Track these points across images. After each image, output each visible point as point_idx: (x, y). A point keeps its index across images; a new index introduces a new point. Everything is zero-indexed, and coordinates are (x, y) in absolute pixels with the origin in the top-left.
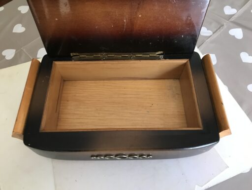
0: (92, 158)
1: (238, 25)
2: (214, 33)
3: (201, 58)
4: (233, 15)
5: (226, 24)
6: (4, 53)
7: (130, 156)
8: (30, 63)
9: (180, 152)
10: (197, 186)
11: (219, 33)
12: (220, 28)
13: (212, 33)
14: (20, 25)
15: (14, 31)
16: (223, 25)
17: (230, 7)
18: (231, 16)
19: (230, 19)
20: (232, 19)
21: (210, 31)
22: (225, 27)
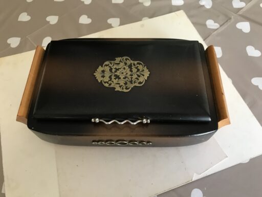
0: (94, 143)
1: (245, 18)
2: (221, 26)
3: (205, 49)
4: (241, 8)
5: (233, 17)
6: (9, 41)
7: (130, 141)
8: (34, 51)
9: (178, 139)
10: (195, 174)
11: (226, 26)
12: (227, 21)
13: (219, 26)
14: (26, 14)
15: (19, 20)
16: (230, 19)
17: (239, 1)
18: (239, 9)
19: (238, 12)
20: (240, 13)
21: (217, 24)
22: (233, 20)
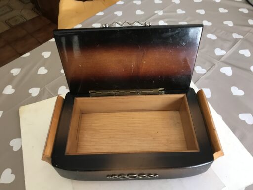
0: (108, 178)
1: (227, 64)
2: (207, 71)
3: (196, 93)
4: (223, 56)
5: (217, 63)
6: (31, 91)
7: (139, 175)
9: (181, 170)
11: (212, 71)
12: (212, 67)
13: (206, 71)
14: (44, 68)
15: (38, 73)
16: (215, 65)
17: (220, 49)
18: (222, 56)
19: (220, 59)
20: (223, 59)
21: (204, 70)
22: (216, 66)
